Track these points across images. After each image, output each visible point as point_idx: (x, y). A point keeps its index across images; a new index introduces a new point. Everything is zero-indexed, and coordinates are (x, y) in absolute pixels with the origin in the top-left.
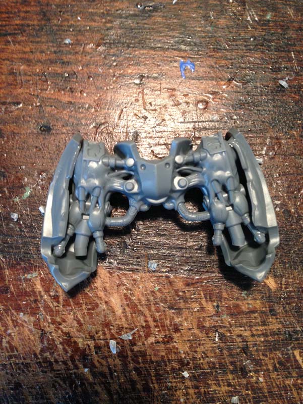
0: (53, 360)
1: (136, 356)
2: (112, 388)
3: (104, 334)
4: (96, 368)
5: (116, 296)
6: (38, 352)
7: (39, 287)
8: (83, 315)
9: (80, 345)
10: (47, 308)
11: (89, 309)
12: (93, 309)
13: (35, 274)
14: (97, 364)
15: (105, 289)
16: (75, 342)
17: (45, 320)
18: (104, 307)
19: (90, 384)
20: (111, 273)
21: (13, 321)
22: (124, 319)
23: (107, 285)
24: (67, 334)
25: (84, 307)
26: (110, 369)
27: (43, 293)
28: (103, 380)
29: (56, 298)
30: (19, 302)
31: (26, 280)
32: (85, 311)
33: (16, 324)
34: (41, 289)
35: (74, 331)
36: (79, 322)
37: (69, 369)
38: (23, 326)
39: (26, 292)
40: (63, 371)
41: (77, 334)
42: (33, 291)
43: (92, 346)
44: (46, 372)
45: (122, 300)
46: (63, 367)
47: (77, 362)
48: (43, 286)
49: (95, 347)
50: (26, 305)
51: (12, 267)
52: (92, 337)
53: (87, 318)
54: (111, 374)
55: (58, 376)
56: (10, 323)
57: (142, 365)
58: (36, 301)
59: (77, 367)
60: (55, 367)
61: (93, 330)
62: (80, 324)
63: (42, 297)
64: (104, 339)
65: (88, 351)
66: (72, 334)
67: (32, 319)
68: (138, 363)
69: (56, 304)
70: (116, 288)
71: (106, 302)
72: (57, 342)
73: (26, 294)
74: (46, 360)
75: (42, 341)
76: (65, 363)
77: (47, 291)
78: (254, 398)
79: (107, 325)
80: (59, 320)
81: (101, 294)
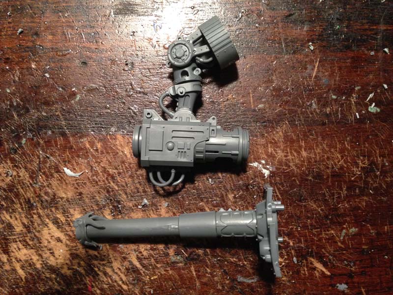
0: (98, 180)
1: (138, 176)
2: (128, 192)
3: (122, 167)
4: (119, 182)
5: (127, 148)
6: (90, 177)
7: (88, 146)
8: (111, 158)
9: (111, 172)
10: (93, 155)
11: (114, 155)
12: (116, 155)
13: (85, 139)
14: (119, 181)
15: (121, 145)
16: (108, 171)
17: (92, 161)
18: (121, 154)
19: (117, 190)
20: (123, 137)
21: (76, 162)
22: (131, 159)
23: (122, 143)
24: (104, 168)
25: (111, 154)
26: (126, 183)
27: (90, 148)
28: (123, 188)
29: (97, 150)
30: (79, 153)
31: (81, 142)
32: (112, 156)
33: (78, 164)
34: (89, 147)
35: (107, 166)
36: (109, 161)
37: (106, 184)
38: (81, 165)
39: (82, 148)
40: (103, 186)
41: (109, 167)
42: (85, 147)
43: (116, 173)
44: (94, 186)
45: (130, 150)
46: (103, 183)
47: (110, 181)
48: (90, 145)
49: (118, 173)
50: (82, 155)
51: (73, 136)
52: (116, 169)
53: (113, 159)
54: (127, 185)
55: (101, 188)
56: (75, 163)
57: (141, 180)
58: (87, 152)
59: (109, 183)
60: (99, 183)
61: (117, 165)
62: (110, 163)
63: (90, 150)
64: (122, 169)
65: (114, 175)
66: (106, 167)
67: (86, 161)
68: (140, 180)
69: (97, 153)
70: (126, 144)
71: (122, 151)
72: (99, 172)
73: (82, 149)
74: (94, 180)
75: (91, 172)
76: (104, 181)
77: (92, 147)
78: (197, 194)
79: (123, 162)
80: (99, 160)
81: (119, 148)
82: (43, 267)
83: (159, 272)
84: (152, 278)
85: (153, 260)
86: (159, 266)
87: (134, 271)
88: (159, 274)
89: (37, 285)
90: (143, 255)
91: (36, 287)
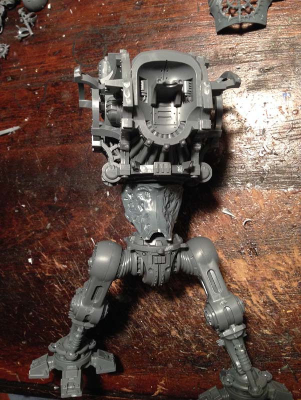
82: (194, 296)
83: (294, 307)
84: (288, 312)
85: (287, 296)
86: (293, 301)
87: (271, 305)
88: (294, 309)
89: (190, 310)
90: (278, 292)
91: (189, 312)
